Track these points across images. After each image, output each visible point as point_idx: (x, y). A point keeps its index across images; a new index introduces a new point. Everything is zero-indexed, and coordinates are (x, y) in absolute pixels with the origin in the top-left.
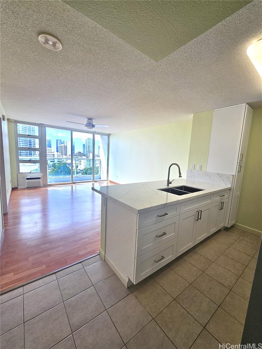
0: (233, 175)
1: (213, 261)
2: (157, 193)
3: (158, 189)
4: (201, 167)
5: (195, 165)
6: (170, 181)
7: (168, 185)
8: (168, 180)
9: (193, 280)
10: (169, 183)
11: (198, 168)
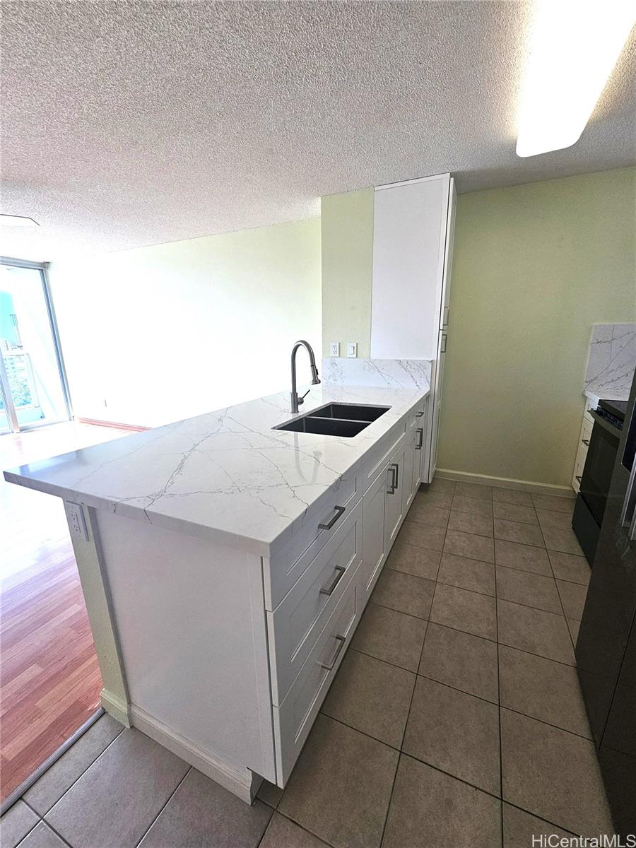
0: (432, 361)
1: (433, 579)
2: (283, 442)
3: (274, 428)
4: (356, 348)
5: (339, 344)
6: (299, 397)
7: (295, 410)
8: (294, 393)
9: (416, 658)
10: (297, 401)
11: (349, 351)
